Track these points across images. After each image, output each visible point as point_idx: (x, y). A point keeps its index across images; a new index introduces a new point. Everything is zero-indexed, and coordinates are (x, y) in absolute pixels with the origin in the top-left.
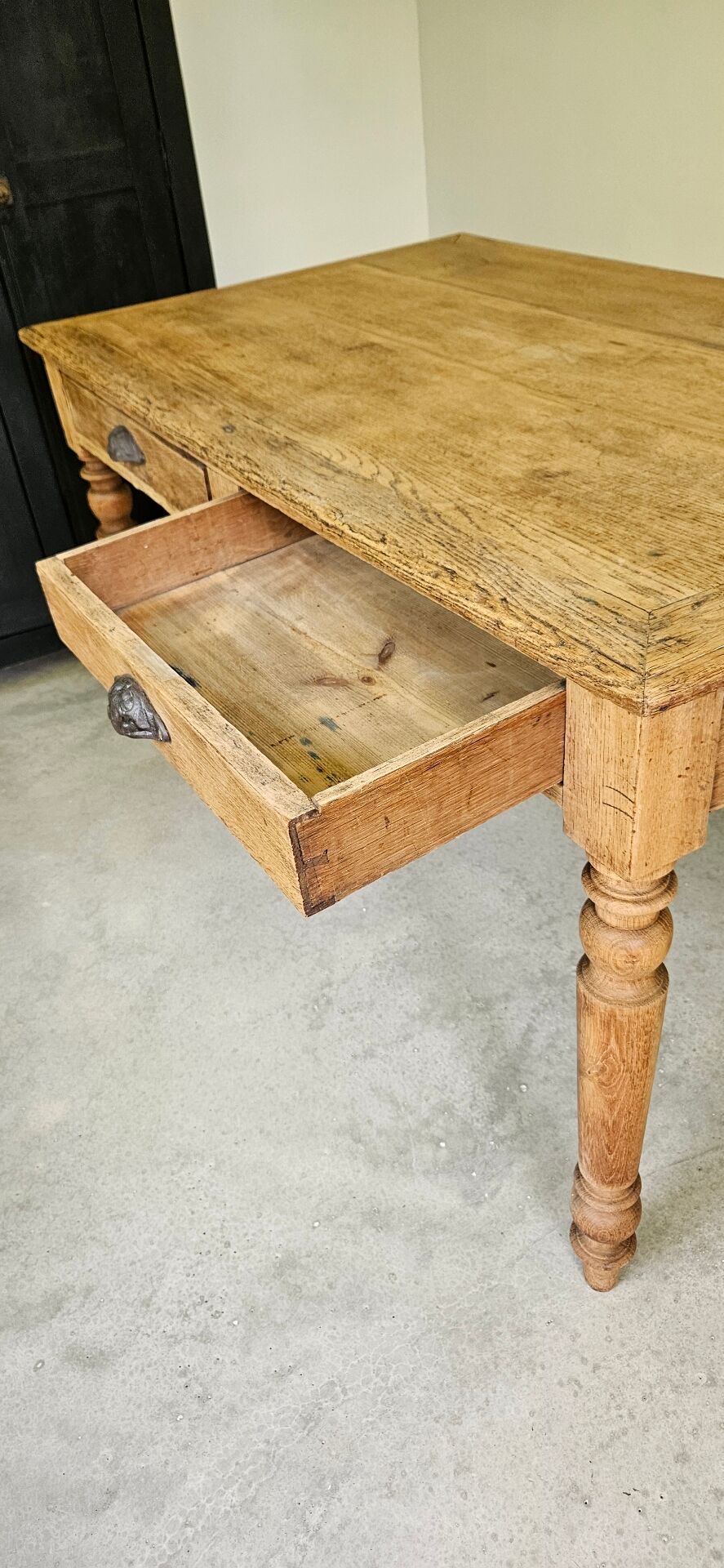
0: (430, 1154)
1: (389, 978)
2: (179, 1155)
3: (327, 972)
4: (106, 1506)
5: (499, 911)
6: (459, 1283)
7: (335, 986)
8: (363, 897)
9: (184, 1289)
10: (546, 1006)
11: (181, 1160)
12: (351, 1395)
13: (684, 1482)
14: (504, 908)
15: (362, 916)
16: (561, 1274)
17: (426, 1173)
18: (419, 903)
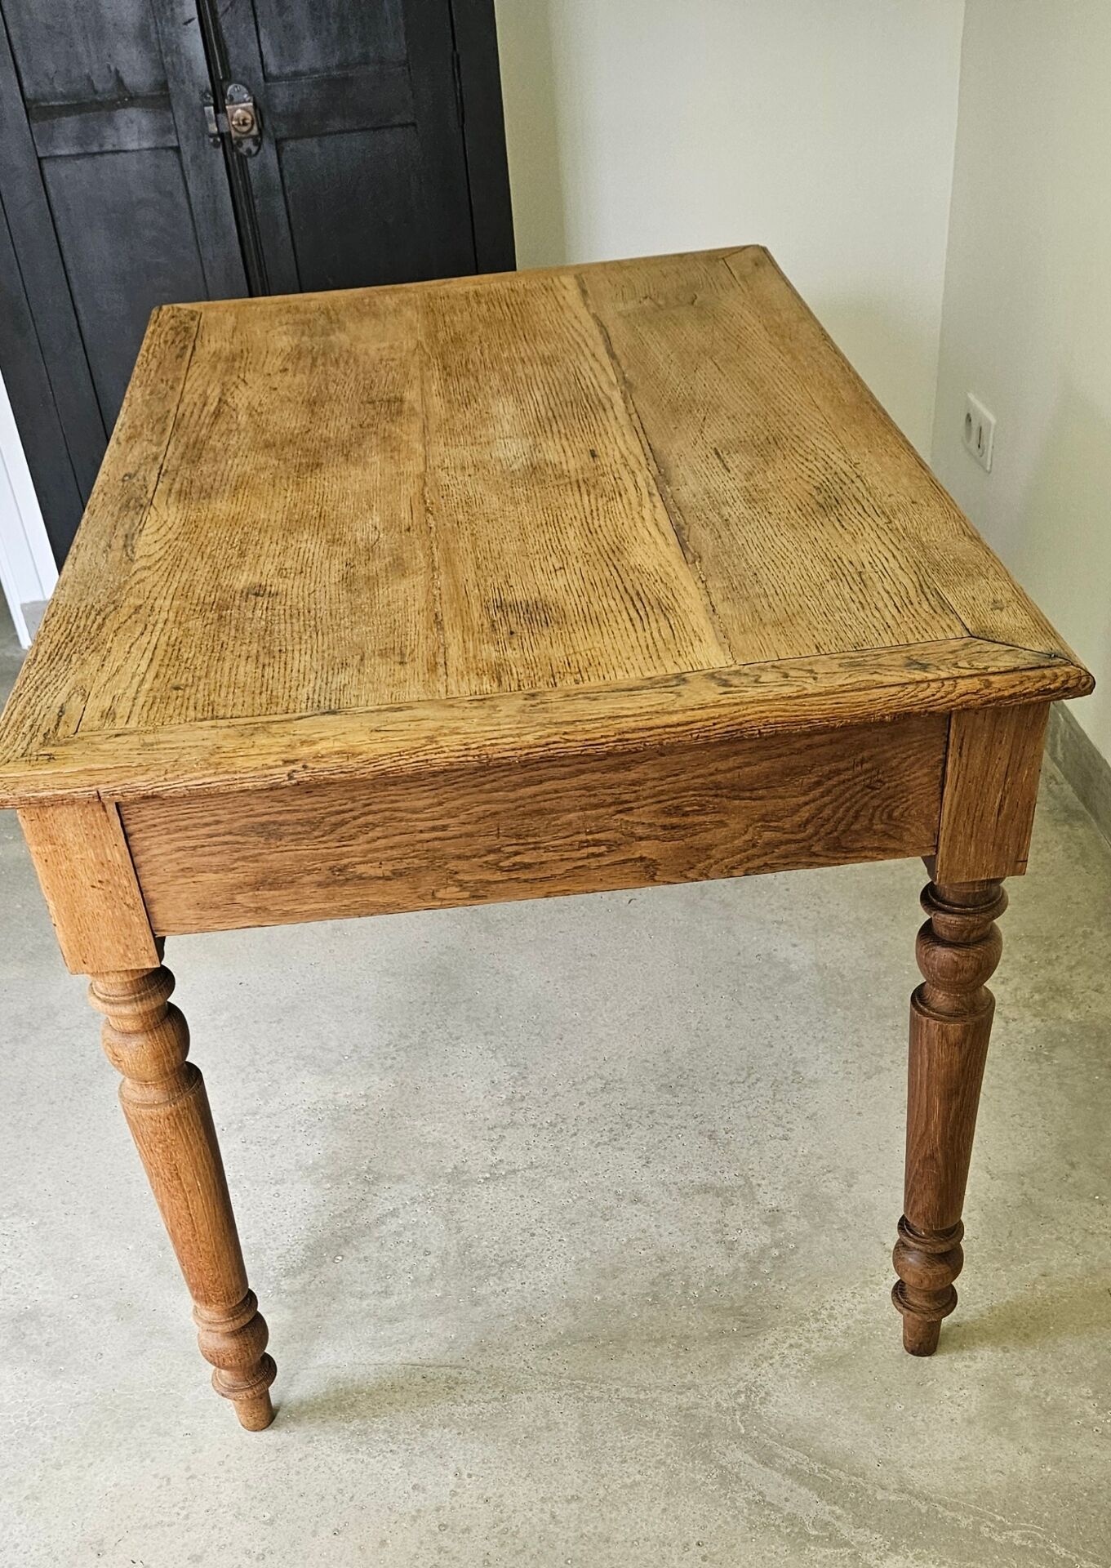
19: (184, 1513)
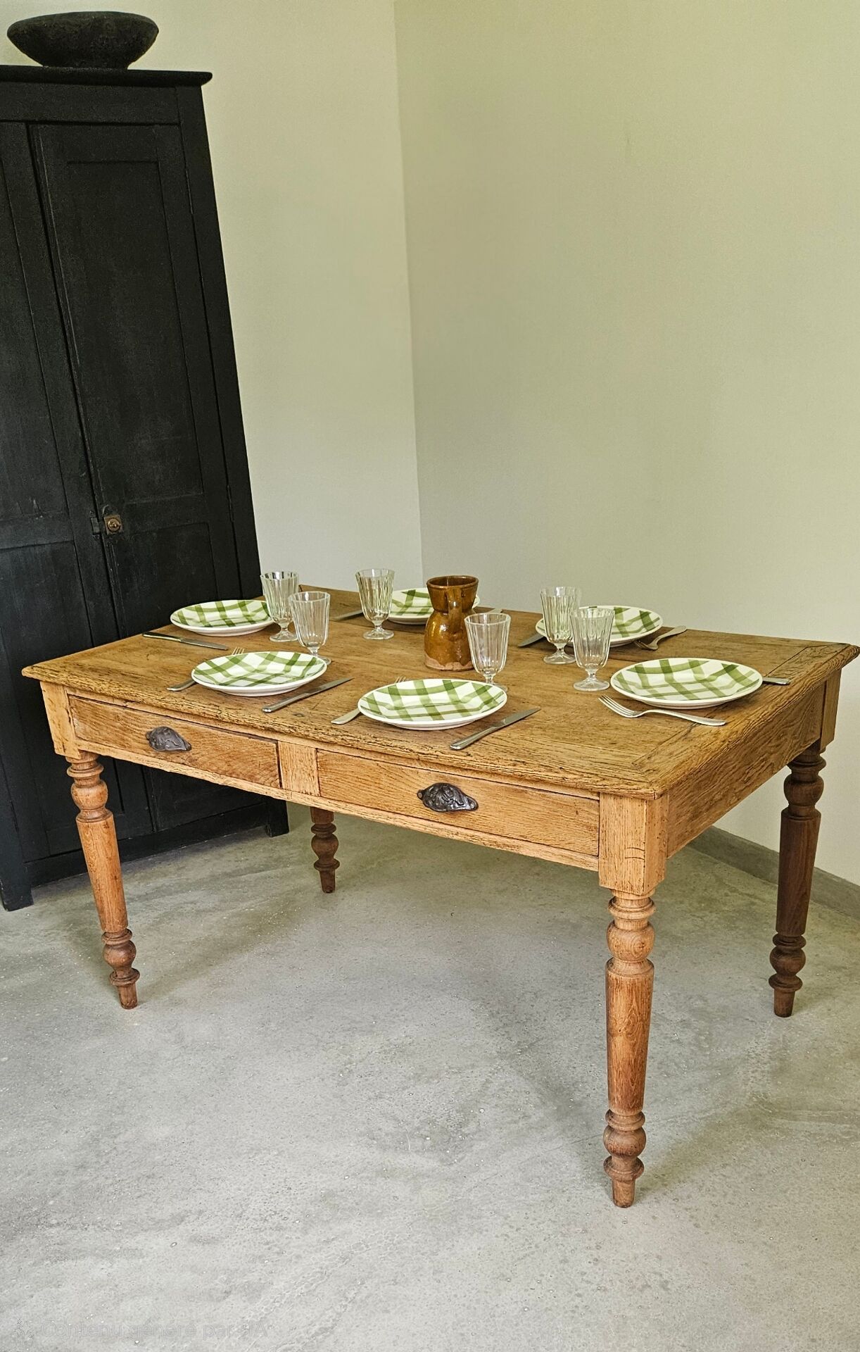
0: (421, 1144)
1: (392, 1059)
2: (252, 1149)
3: (348, 1057)
4: (224, 1298)
5: (469, 1021)
6: (436, 1199)
7: (354, 1064)
8: (373, 1016)
9: (262, 1209)
10: (499, 1070)
11: (255, 1152)
12: (370, 1247)
13: (564, 1270)
14: (473, 1019)
15: (373, 1026)
16: (501, 1192)
17: (417, 1152)
18: (413, 1018)
19: (533, 1246)
